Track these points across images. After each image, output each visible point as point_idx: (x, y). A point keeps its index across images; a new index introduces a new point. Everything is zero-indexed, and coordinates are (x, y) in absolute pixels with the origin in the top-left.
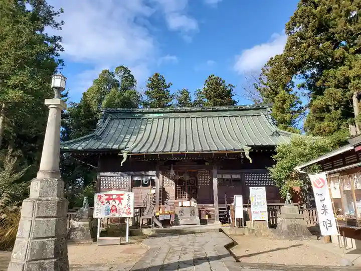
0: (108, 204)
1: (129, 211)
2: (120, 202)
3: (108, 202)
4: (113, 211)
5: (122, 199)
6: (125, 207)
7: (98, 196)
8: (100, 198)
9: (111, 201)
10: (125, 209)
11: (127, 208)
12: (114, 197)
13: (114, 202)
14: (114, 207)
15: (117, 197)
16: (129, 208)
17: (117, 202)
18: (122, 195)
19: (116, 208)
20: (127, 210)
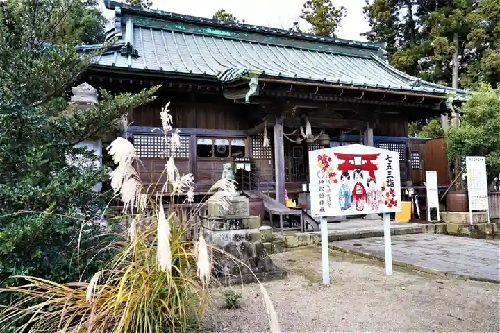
0: (345, 178)
1: (391, 197)
2: (372, 175)
3: (346, 174)
4: (358, 197)
5: (375, 168)
6: (383, 189)
7: (319, 158)
8: (325, 161)
9: (351, 173)
10: (385, 193)
11: (388, 190)
12: (358, 161)
13: (358, 175)
14: (359, 187)
15: (364, 162)
16: (392, 191)
17: (366, 173)
18: (375, 157)
19: (364, 191)
20: (388, 195)
